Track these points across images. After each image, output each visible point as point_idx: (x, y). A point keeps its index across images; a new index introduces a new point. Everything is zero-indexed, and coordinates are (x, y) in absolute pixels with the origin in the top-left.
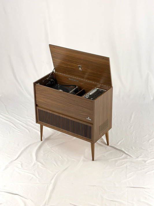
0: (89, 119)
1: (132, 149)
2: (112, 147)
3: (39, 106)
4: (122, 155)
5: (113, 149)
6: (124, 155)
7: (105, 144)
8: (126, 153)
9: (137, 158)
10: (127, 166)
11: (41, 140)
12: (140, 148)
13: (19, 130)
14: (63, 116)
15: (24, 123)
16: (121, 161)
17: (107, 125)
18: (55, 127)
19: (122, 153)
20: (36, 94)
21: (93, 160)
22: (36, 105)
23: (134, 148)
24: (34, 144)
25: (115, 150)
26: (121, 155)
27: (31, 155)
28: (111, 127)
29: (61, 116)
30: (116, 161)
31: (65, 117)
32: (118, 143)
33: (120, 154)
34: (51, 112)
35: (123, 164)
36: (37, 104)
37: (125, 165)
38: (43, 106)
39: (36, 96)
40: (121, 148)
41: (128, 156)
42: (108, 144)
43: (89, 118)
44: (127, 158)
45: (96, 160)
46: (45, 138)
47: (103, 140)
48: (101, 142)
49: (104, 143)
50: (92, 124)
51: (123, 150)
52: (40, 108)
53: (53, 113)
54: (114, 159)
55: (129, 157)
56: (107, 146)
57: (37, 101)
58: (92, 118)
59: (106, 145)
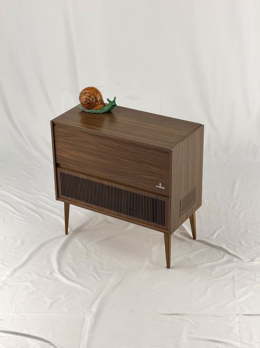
0: (160, 186)
1: (241, 244)
2: (203, 243)
3: (61, 166)
4: (223, 257)
5: (205, 246)
6: (227, 257)
7: (189, 237)
8: (231, 252)
9: (252, 261)
10: (234, 277)
11: (67, 233)
12: (255, 243)
13: (22, 217)
14: (110, 184)
15: (32, 203)
16: (221, 267)
17: (193, 199)
18: (94, 206)
19: (222, 253)
20: (56, 143)
21: (168, 267)
22: (57, 165)
23: (243, 243)
24: (53, 239)
25: (209, 248)
26: (221, 257)
27: (49, 261)
28: (200, 205)
29: (106, 183)
30: (212, 268)
31: (114, 185)
32: (213, 234)
33: (218, 254)
34: (85, 177)
35: (227, 273)
36: (58, 162)
37: (230, 275)
38: (71, 165)
39: (56, 146)
40: (219, 244)
41: (234, 258)
42: (194, 238)
43: (160, 184)
44: (233, 262)
45: (173, 268)
46: (73, 230)
47: (184, 229)
48: (181, 233)
49: (187, 236)
50: (168, 197)
51: (224, 247)
52: (64, 170)
53: (89, 178)
54: (209, 264)
55: (235, 260)
56: (192, 241)
57: (57, 157)
58: (168, 185)
59: (191, 238)
